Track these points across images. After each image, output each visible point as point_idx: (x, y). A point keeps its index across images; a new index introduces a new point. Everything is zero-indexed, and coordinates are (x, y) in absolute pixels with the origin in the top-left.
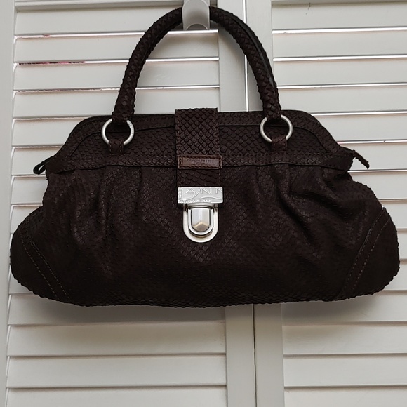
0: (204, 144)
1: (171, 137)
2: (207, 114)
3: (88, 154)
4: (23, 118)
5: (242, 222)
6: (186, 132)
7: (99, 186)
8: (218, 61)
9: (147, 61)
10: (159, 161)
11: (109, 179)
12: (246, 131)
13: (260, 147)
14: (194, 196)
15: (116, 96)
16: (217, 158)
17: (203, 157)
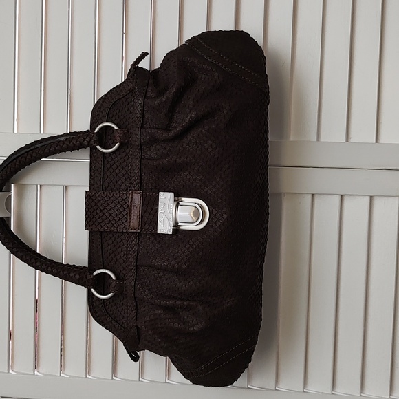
0: (119, 206)
1: (111, 235)
2: (90, 201)
3: (122, 313)
4: (87, 368)
5: (192, 176)
6: (107, 221)
7: (152, 304)
8: (41, 186)
9: (38, 252)
10: (132, 248)
11: (147, 295)
12: (109, 166)
13: (124, 154)
14: (166, 219)
15: (70, 284)
16: (132, 195)
17: (131, 208)
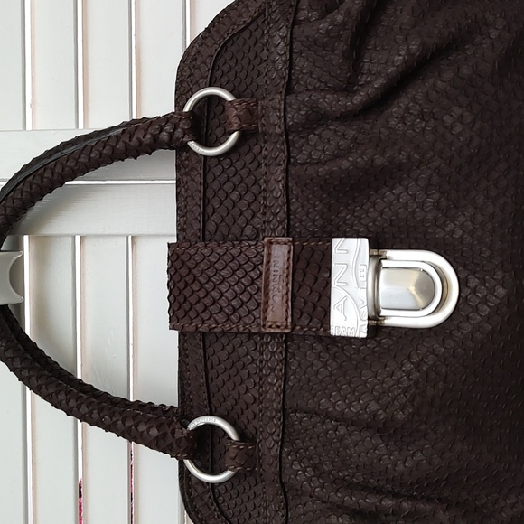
0: (240, 273)
1: (224, 340)
2: (178, 264)
3: (255, 514)
5: (414, 197)
6: (214, 309)
7: (323, 502)
8: (82, 238)
9: (79, 377)
10: (273, 369)
11: (309, 480)
12: (215, 186)
13: (249, 158)
14: (350, 303)
16: (269, 248)
17: (267, 279)
